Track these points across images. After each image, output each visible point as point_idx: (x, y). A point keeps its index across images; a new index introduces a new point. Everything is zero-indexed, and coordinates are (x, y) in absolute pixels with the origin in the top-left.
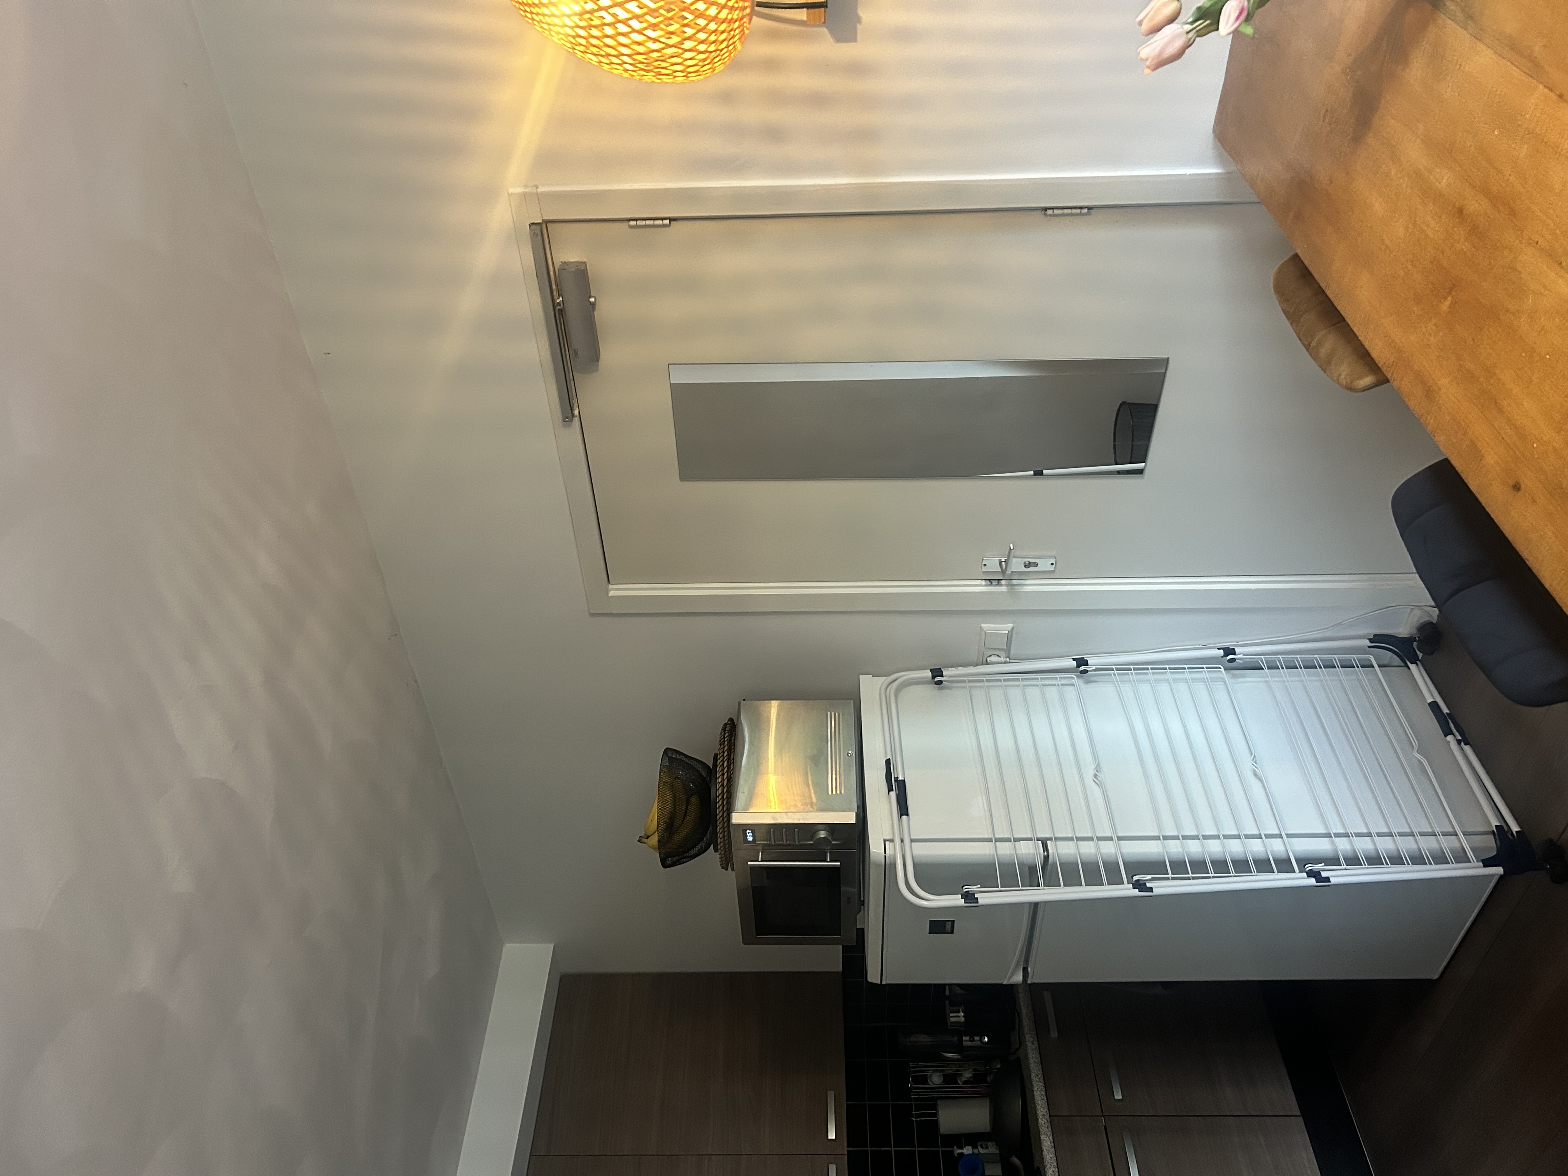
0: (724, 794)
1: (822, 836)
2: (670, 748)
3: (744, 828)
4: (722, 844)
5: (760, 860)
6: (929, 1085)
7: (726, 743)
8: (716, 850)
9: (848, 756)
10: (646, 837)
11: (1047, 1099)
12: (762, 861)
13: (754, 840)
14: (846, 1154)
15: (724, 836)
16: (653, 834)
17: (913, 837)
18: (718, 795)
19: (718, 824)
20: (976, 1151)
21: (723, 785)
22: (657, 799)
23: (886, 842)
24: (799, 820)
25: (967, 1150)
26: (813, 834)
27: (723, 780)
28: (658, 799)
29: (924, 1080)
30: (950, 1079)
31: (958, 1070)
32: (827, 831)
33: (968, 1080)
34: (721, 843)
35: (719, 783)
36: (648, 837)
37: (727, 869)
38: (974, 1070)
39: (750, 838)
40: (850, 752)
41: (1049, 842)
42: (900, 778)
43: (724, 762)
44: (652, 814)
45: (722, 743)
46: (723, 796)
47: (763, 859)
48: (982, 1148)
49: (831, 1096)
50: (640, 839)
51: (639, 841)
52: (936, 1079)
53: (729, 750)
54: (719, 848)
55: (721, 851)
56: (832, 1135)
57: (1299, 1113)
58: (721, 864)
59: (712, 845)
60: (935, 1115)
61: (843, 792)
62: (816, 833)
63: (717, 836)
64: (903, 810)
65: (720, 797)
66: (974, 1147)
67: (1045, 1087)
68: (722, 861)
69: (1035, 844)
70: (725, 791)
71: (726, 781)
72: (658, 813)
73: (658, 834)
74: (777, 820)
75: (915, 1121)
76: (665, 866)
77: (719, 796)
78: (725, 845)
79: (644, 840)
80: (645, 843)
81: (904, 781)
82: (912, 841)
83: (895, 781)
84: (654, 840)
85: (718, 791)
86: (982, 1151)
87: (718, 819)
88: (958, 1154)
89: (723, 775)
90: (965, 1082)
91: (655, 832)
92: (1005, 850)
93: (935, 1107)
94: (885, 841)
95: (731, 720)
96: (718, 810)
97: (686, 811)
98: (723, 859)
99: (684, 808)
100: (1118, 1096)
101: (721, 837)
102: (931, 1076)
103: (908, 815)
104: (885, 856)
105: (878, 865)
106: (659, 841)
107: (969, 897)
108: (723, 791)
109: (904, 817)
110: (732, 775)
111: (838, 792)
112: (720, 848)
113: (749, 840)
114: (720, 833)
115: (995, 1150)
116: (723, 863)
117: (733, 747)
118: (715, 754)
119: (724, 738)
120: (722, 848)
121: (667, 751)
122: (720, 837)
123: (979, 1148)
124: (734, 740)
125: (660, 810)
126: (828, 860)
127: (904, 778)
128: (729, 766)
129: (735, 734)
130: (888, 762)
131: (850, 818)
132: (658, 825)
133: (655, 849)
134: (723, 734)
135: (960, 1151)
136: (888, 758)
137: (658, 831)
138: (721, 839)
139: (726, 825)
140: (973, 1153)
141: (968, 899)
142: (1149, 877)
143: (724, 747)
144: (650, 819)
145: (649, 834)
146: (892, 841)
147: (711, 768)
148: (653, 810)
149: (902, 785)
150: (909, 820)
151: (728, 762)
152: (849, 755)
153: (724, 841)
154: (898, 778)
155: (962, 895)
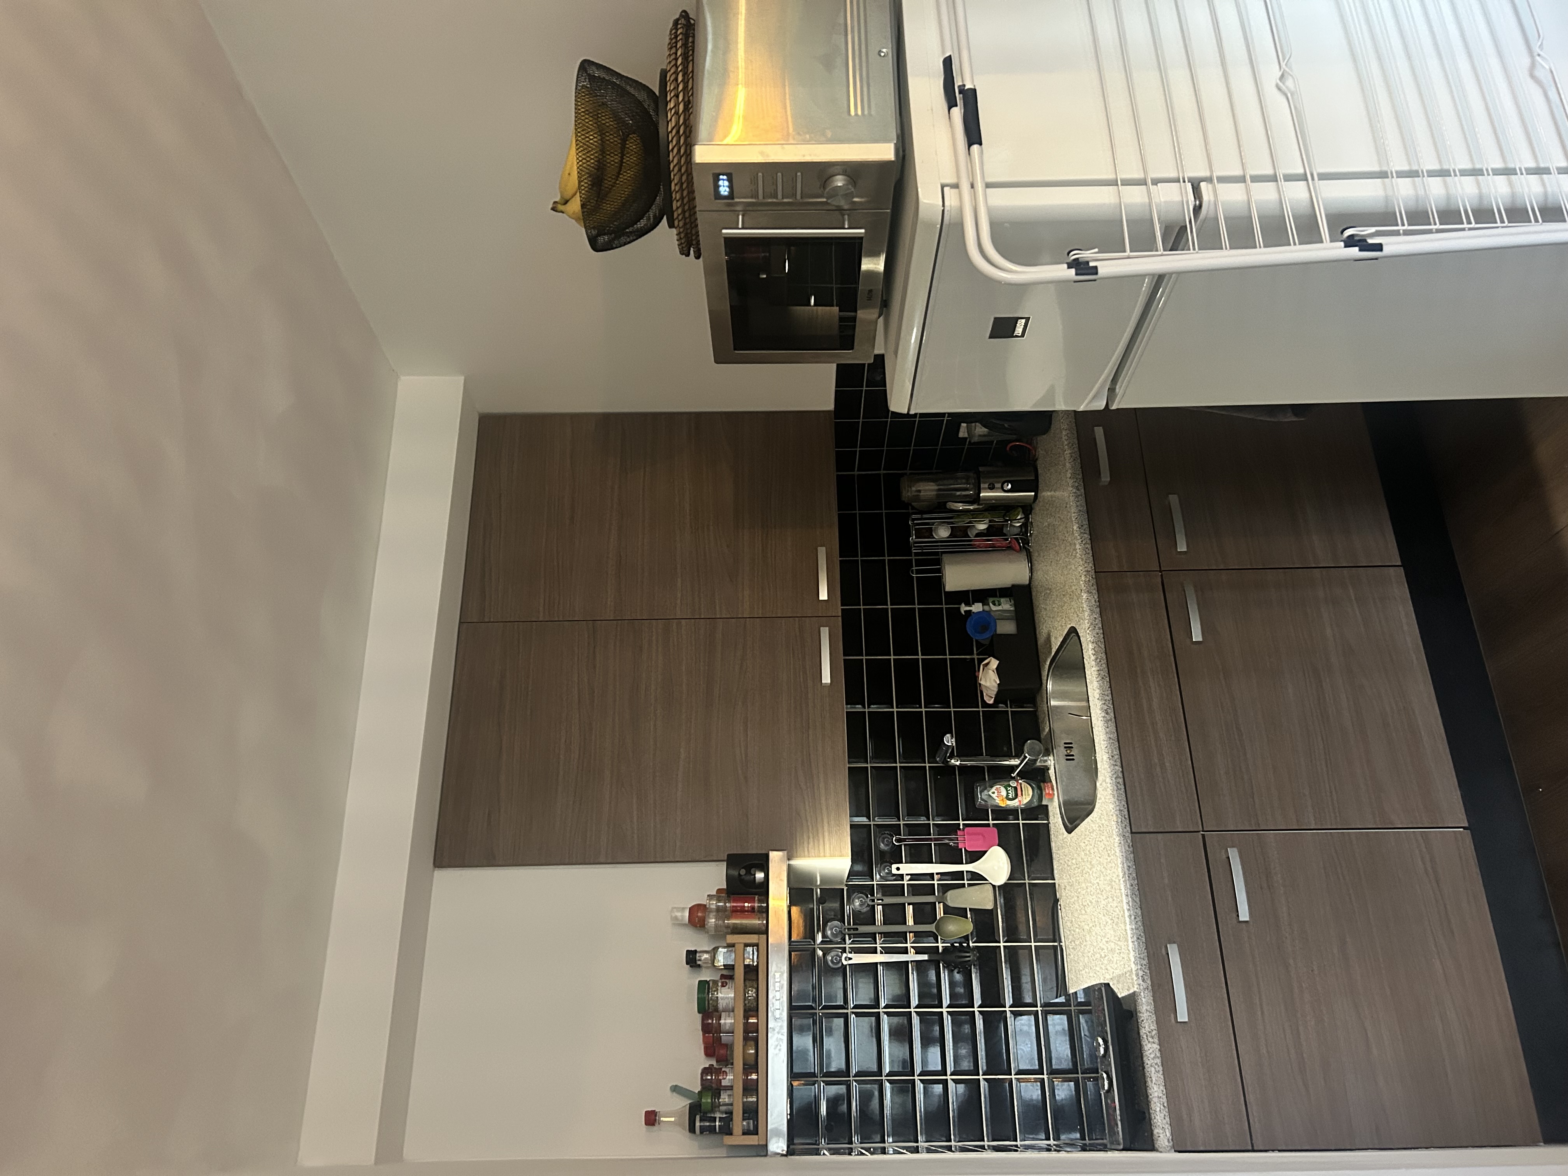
0: (680, 128)
1: (839, 185)
2: (589, 61)
3: (717, 171)
4: (680, 211)
5: (740, 226)
6: (935, 538)
7: (679, 44)
8: (671, 225)
9: (880, 56)
10: (563, 202)
11: (1093, 553)
12: (743, 228)
13: (731, 196)
14: (840, 614)
15: (682, 198)
16: (573, 197)
17: (990, 180)
18: (669, 130)
19: (672, 177)
20: (986, 608)
21: (678, 113)
22: (574, 145)
23: (946, 189)
24: (804, 156)
25: (977, 608)
26: (825, 182)
27: (677, 105)
28: (577, 145)
29: (929, 533)
30: (960, 533)
31: (970, 522)
32: (848, 176)
33: (981, 533)
34: (678, 208)
35: (671, 109)
36: (566, 202)
37: (688, 255)
38: (990, 521)
39: (724, 190)
40: (884, 50)
41: (1203, 185)
42: (969, 86)
43: (678, 75)
44: (569, 163)
45: (672, 46)
46: (678, 132)
47: (745, 226)
48: (994, 604)
49: (822, 553)
50: (554, 206)
51: (553, 209)
52: (943, 533)
53: (685, 56)
54: (675, 217)
55: (679, 221)
56: (823, 595)
57: (1400, 564)
58: (679, 245)
59: (665, 217)
60: (939, 571)
61: (873, 113)
62: (831, 179)
63: (672, 197)
64: (973, 135)
65: (674, 132)
66: (985, 603)
67: (1091, 539)
68: (681, 238)
69: (1181, 188)
70: (681, 121)
71: (681, 107)
72: (578, 168)
73: (581, 197)
74: (768, 156)
75: (915, 578)
76: (596, 246)
77: (671, 132)
78: (684, 212)
79: (560, 207)
80: (563, 212)
81: (974, 91)
82: (988, 185)
83: (960, 93)
84: (575, 205)
85: (670, 124)
86: (994, 608)
87: (671, 169)
88: (965, 611)
89: (677, 96)
90: (977, 535)
91: (575, 194)
92: (1134, 196)
93: (938, 562)
94: (943, 187)
95: (685, 15)
96: (671, 153)
97: (621, 165)
98: (682, 235)
99: (617, 159)
100: (1182, 547)
101: (678, 198)
102: (936, 528)
103: (981, 144)
104: (943, 211)
105: (929, 225)
106: (583, 206)
107: (1082, 267)
108: (677, 122)
109: (975, 147)
110: (691, 98)
111: (866, 112)
112: (677, 218)
113: (722, 193)
114: (676, 192)
115: (1010, 607)
116: (683, 241)
117: (691, 53)
118: (662, 70)
119: (676, 37)
120: (680, 217)
121: (585, 65)
122: (676, 198)
123: (991, 604)
124: (693, 42)
125: (581, 163)
126: (846, 226)
127: (974, 86)
128: (685, 82)
129: (694, 35)
130: (948, 63)
131: (886, 152)
132: (580, 182)
133: (577, 220)
134: (674, 31)
135: (968, 608)
136: (947, 55)
137: (580, 193)
138: (677, 201)
139: (684, 178)
140: (983, 610)
141: (1082, 269)
142: (1372, 230)
143: (677, 50)
144: (567, 172)
145: (568, 198)
146: (956, 186)
147: (657, 94)
148: (570, 158)
149: (970, 98)
150: (982, 152)
151: (683, 76)
152: (882, 54)
153: (683, 205)
154: (964, 86)
155: (1068, 263)
